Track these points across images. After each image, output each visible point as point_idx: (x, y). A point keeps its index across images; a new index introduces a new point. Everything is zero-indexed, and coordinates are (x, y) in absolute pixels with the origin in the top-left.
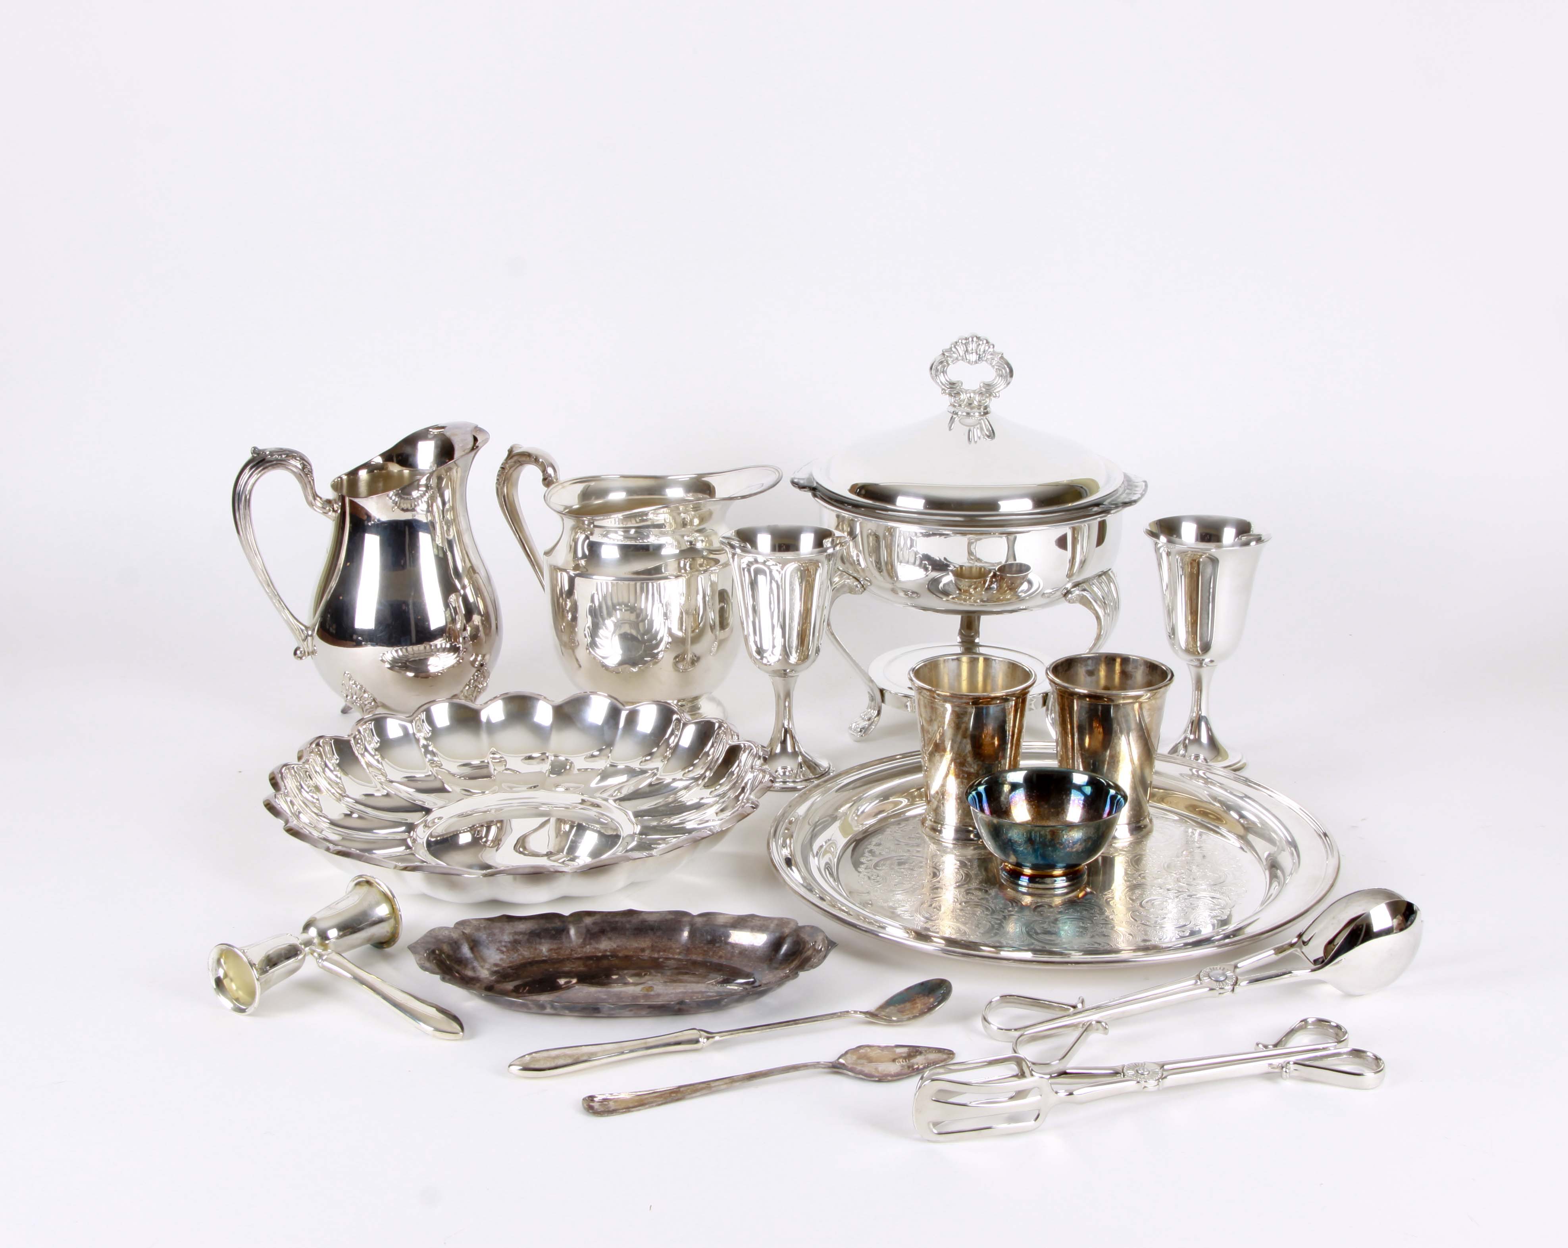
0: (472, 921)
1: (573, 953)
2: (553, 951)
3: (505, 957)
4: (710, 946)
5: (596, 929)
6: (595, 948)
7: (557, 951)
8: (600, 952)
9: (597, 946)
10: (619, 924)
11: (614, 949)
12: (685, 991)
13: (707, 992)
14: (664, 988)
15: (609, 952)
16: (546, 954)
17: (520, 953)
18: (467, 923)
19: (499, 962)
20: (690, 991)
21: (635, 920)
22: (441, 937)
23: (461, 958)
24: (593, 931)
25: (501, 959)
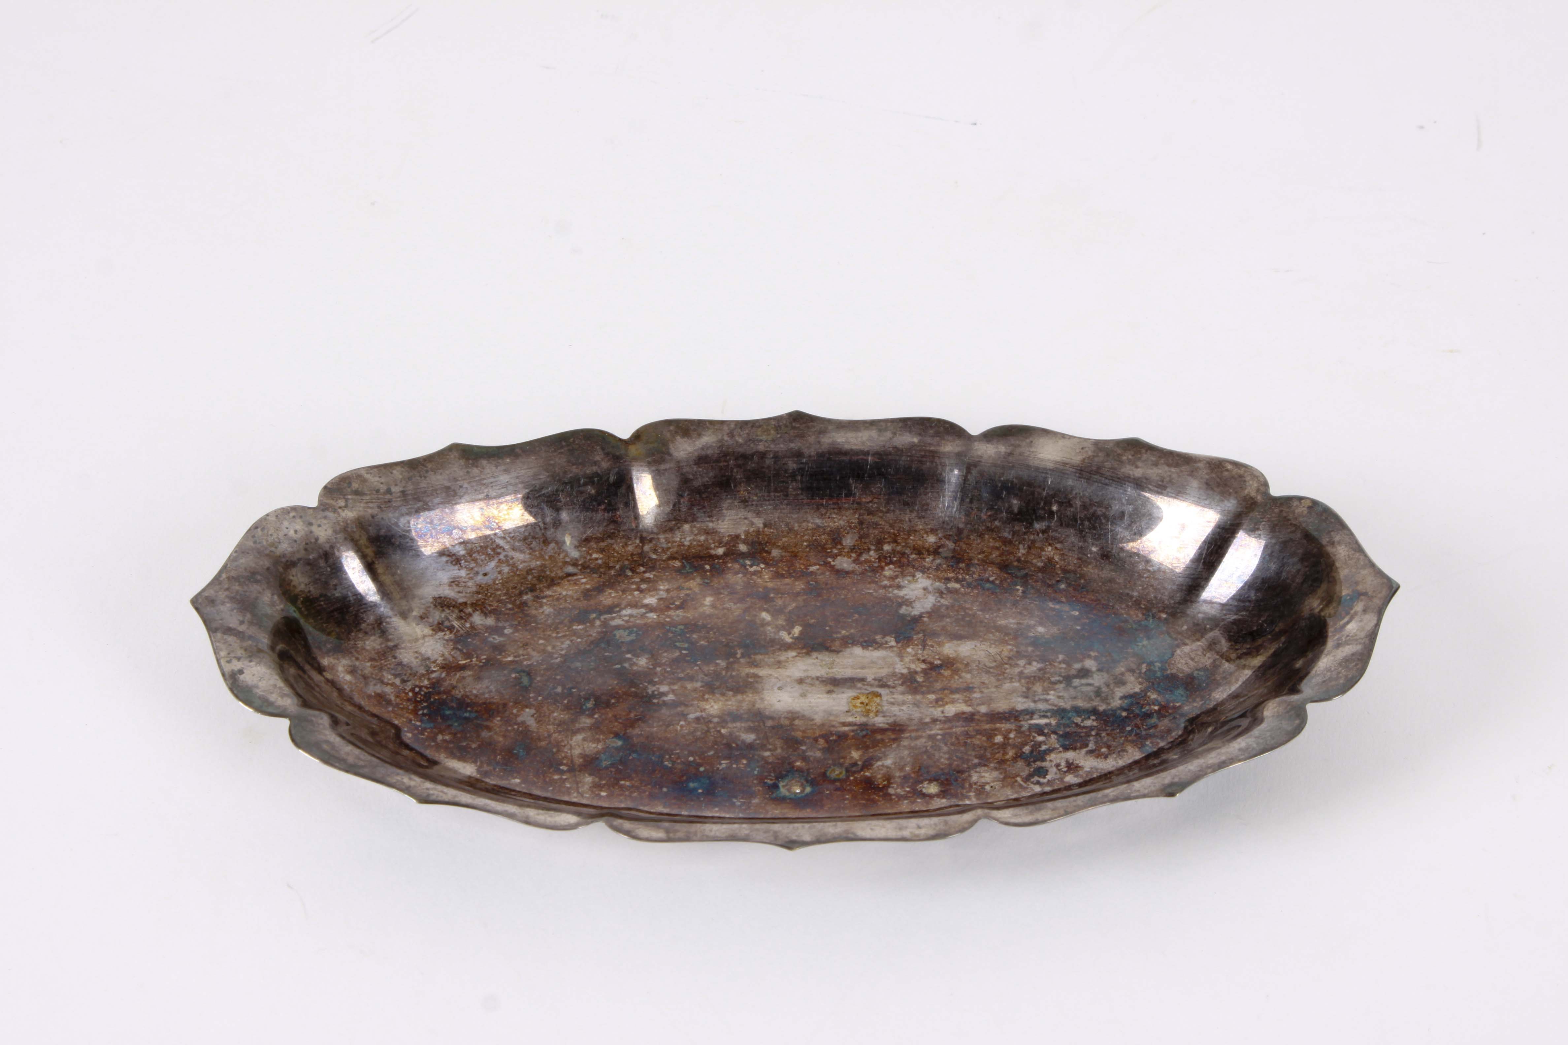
0: (367, 476)
1: (647, 548)
2: (593, 544)
3: (463, 573)
4: (1019, 527)
5: (704, 476)
6: (707, 532)
7: (602, 544)
8: (720, 543)
9: (711, 525)
10: (769, 462)
11: (758, 532)
12: (967, 709)
13: (1031, 713)
14: (909, 698)
15: (745, 542)
16: (575, 554)
17: (502, 557)
18: (355, 486)
19: (449, 592)
20: (983, 709)
21: (811, 446)
22: (285, 547)
23: (345, 598)
24: (697, 483)
25: (454, 582)
